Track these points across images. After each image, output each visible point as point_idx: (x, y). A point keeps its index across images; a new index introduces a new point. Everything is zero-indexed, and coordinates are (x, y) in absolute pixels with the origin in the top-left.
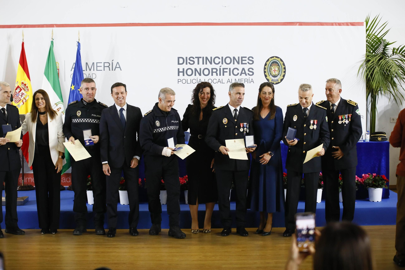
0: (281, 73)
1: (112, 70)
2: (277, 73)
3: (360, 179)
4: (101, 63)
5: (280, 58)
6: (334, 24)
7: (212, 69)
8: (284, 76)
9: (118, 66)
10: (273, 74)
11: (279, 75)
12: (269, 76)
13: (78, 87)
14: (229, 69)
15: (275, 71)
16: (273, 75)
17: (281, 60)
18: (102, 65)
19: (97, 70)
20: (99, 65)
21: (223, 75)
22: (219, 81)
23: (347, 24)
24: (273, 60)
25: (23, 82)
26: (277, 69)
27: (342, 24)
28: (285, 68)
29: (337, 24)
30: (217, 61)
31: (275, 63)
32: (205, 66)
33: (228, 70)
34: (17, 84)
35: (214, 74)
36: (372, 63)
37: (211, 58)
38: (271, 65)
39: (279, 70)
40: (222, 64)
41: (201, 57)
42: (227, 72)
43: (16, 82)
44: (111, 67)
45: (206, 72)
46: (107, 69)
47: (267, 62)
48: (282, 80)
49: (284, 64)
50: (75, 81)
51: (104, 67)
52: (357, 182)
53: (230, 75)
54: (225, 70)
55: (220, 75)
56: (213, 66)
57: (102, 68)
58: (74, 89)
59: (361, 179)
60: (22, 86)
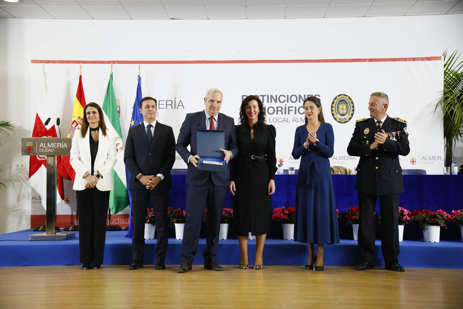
0: (350, 112)
1: (175, 108)
2: (345, 111)
3: (449, 216)
4: (164, 101)
5: (348, 96)
6: (408, 59)
7: (277, 108)
8: (352, 115)
9: (181, 104)
10: (341, 112)
11: (347, 113)
12: (337, 114)
13: (138, 122)
14: (294, 107)
15: (343, 109)
16: (341, 114)
17: (350, 98)
18: (165, 103)
19: (159, 108)
20: (161, 103)
21: (289, 113)
22: (284, 120)
23: (423, 59)
24: (340, 98)
25: (80, 117)
26: (345, 107)
27: (416, 59)
28: (353, 107)
29: (411, 59)
30: (282, 99)
31: (343, 101)
32: (270, 104)
33: (293, 109)
34: (73, 118)
35: (280, 113)
36: (451, 100)
37: (276, 96)
38: (338, 104)
39: (347, 109)
40: (288, 102)
41: (266, 96)
42: (292, 110)
43: (73, 116)
44: (173, 105)
45: (271, 111)
46: (169, 107)
47: (334, 100)
48: (350, 119)
49: (352, 102)
50: (135, 116)
51: (167, 105)
52: (446, 218)
53: (295, 113)
54: (290, 109)
55: (285, 113)
56: (279, 104)
57: (164, 106)
58: (134, 125)
59: (451, 216)
60: (78, 120)
